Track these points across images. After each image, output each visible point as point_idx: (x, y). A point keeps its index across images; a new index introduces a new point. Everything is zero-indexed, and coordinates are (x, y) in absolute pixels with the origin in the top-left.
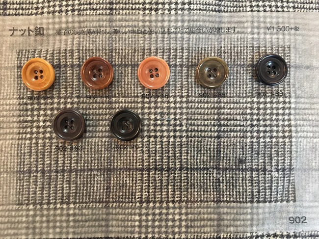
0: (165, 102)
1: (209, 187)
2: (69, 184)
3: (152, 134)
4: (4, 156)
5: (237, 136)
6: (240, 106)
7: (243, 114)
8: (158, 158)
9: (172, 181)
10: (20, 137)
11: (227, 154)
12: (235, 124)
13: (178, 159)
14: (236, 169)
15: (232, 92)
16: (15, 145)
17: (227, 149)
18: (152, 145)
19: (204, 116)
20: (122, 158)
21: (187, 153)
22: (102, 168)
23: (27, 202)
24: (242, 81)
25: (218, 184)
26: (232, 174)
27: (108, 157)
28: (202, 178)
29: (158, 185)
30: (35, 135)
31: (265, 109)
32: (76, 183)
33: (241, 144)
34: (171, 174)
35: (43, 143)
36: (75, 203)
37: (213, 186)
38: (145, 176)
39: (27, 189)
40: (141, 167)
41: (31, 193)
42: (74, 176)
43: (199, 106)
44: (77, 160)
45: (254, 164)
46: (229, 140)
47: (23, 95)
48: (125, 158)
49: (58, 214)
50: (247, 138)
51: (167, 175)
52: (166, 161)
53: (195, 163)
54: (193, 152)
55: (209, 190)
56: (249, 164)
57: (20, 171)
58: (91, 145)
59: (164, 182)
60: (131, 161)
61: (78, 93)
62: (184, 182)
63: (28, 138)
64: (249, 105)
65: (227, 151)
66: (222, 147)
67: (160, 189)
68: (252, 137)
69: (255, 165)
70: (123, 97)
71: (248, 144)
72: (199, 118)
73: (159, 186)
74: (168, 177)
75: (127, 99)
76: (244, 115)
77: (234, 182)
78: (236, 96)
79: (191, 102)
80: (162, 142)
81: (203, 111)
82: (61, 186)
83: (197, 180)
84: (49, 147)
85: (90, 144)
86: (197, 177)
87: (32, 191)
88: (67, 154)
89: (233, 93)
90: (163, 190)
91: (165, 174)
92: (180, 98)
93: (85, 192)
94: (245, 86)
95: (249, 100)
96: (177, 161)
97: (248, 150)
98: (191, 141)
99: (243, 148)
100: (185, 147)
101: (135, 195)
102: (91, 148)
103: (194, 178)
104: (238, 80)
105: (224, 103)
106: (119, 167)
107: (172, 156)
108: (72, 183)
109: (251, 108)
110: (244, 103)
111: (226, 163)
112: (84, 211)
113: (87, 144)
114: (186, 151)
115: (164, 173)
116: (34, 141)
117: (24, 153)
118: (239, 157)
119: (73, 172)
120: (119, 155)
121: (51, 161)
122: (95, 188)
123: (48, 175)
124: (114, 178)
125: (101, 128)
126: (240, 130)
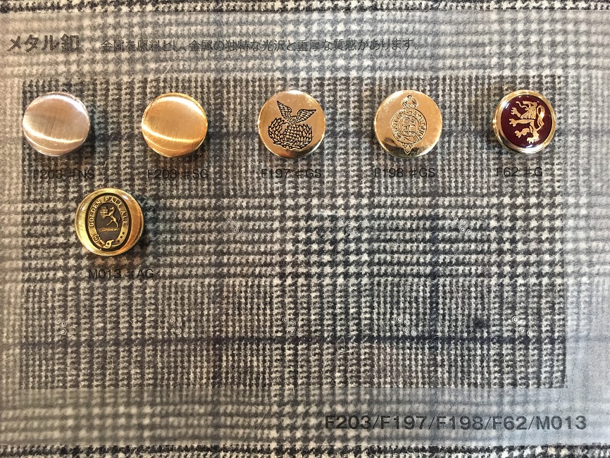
0: (327, 206)
1: (414, 375)
2: (142, 367)
3: (302, 270)
4: (15, 314)
5: (471, 273)
6: (476, 212)
7: (481, 229)
8: (313, 317)
9: (342, 362)
10: (45, 277)
11: (450, 309)
12: (466, 249)
13: (354, 319)
14: (469, 340)
15: (460, 185)
16: (34, 291)
17: (451, 299)
18: (302, 291)
19: (405, 235)
20: (243, 318)
21: (372, 307)
22: (204, 336)
23: (60, 401)
24: (479, 163)
25: (432, 369)
26: (462, 349)
27: (214, 316)
28: (401, 357)
29: (313, 370)
30: (72, 273)
31: (527, 218)
32: (155, 367)
33: (479, 289)
34: (340, 348)
35: (89, 289)
36: (153, 404)
37: (423, 372)
38: (287, 352)
39: (61, 378)
40: (280, 334)
41: (68, 385)
42: (150, 353)
43: (395, 214)
44: (156, 321)
45: (504, 329)
46: (454, 280)
47: (49, 193)
48: (249, 317)
49: (122, 426)
50: (490, 276)
51: (331, 351)
52: (330, 322)
53: (388, 328)
54: (382, 305)
55: (415, 381)
56: (494, 329)
57: (46, 343)
58: (183, 292)
59: (325, 363)
60: (261, 323)
61: (154, 190)
62: (365, 365)
63: (58, 279)
64: (494, 212)
65: (451, 302)
66: (441, 294)
67: (318, 377)
68: (501, 275)
69: (507, 331)
70: (244, 197)
71: (493, 289)
72: (394, 237)
73: (315, 372)
74: (333, 354)
75: (252, 201)
76: (484, 230)
77: (465, 364)
78: (469, 193)
79: (379, 206)
80: (321, 285)
81: (402, 223)
82: (125, 371)
83: (391, 361)
84: (100, 297)
85: (180, 290)
86: (391, 355)
87: (71, 381)
88: (137, 310)
89: (462, 188)
90: (324, 381)
91: (328, 348)
92: (356, 198)
93: (171, 383)
94: (485, 173)
95: (494, 200)
96: (351, 323)
97: (492, 300)
98: (379, 284)
99: (482, 298)
100: (368, 296)
101: (269, 391)
102: (182, 298)
103: (385, 356)
104: (472, 162)
105: (445, 207)
106: (237, 334)
107: (341, 314)
108: (146, 366)
109: (499, 218)
110: (484, 208)
111: (449, 327)
112: (171, 419)
113: (173, 290)
114: (368, 304)
115: (325, 346)
116: (71, 285)
117: (53, 307)
118: (476, 314)
119: (149, 345)
120: (237, 312)
121: (105, 323)
122: (192, 376)
123: (100, 349)
124: (227, 356)
125: (201, 258)
126: (476, 261)
